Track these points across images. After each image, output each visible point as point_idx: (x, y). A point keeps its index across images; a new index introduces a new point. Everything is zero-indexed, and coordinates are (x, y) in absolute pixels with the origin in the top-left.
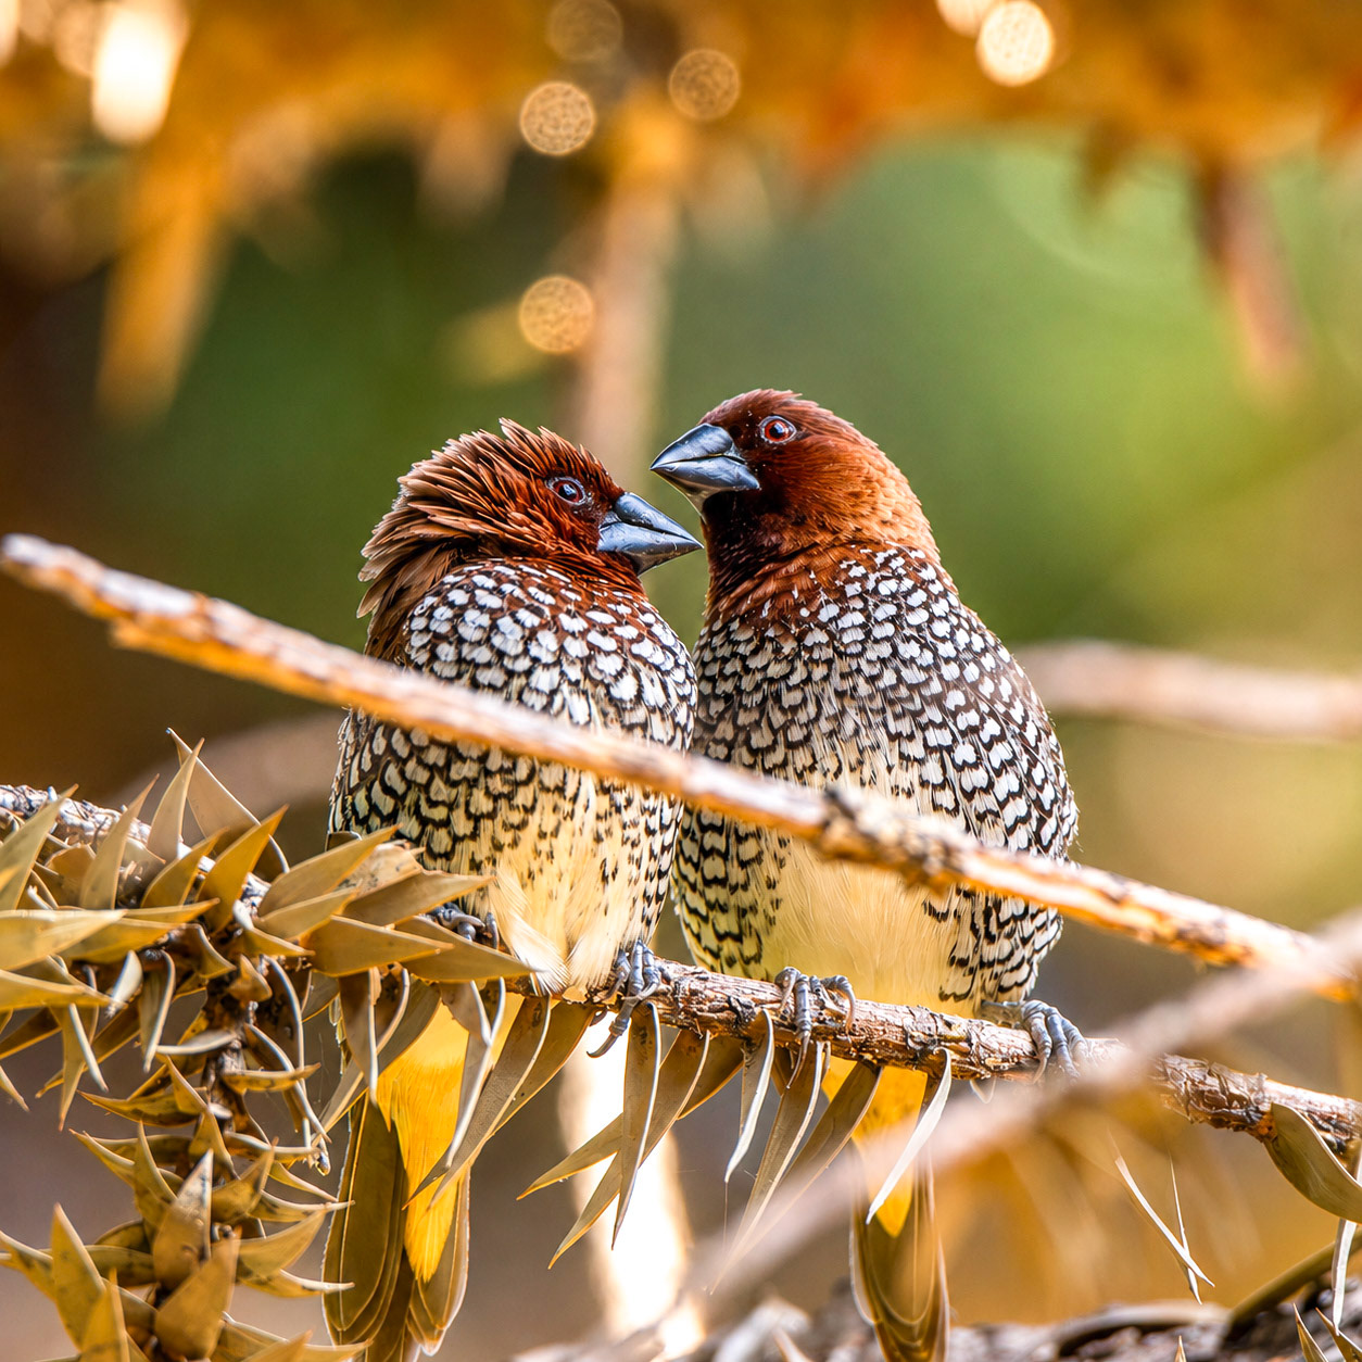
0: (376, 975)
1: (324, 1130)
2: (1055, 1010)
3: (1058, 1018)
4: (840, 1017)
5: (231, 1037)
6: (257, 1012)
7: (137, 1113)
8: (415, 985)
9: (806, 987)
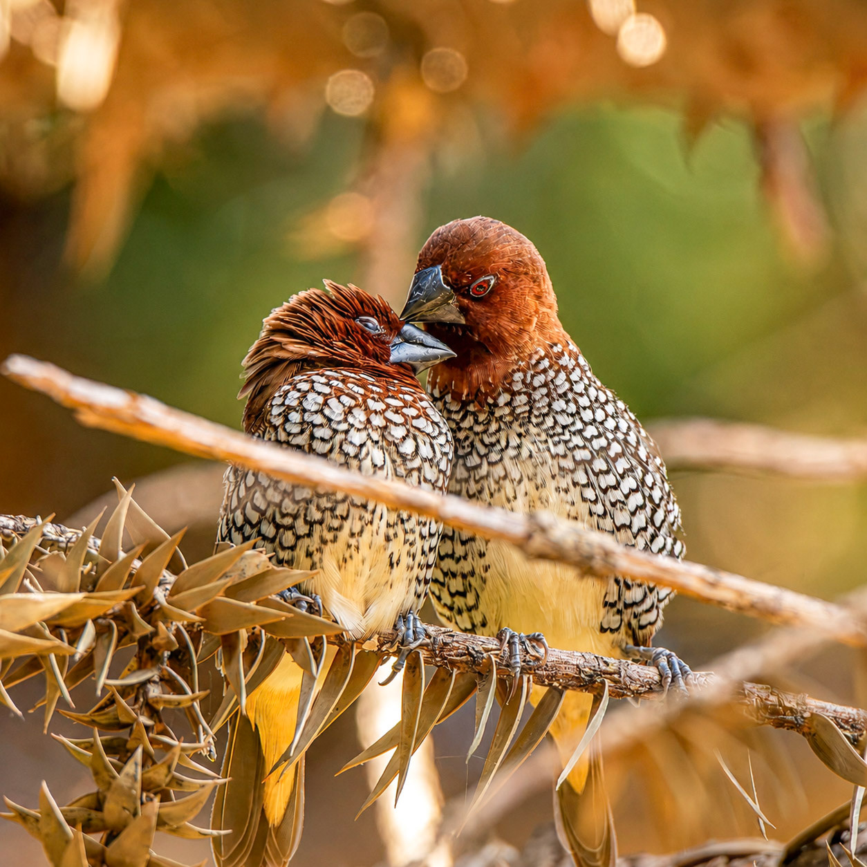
0: (244, 634)
1: (212, 733)
2: (673, 654)
3: (675, 660)
4: (538, 659)
5: (153, 674)
7: (93, 722)
9: (517, 640)
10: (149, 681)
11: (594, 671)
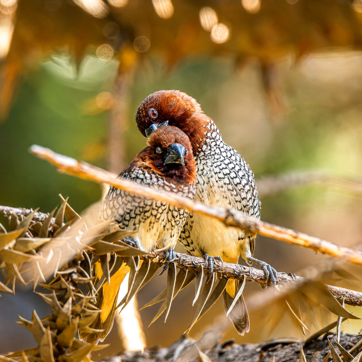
0: (109, 255)
1: (97, 292)
2: (269, 265)
5: (75, 270)
6: (81, 264)
7: (52, 288)
8: (118, 257)
9: (211, 259)
10: (73, 272)
11: (240, 271)
